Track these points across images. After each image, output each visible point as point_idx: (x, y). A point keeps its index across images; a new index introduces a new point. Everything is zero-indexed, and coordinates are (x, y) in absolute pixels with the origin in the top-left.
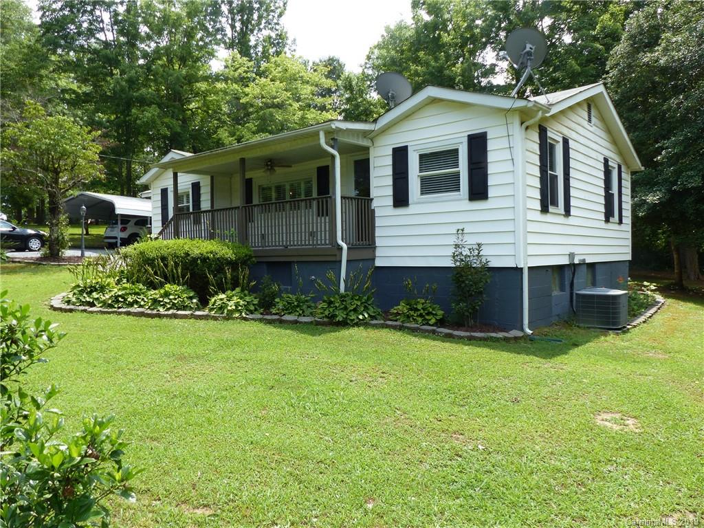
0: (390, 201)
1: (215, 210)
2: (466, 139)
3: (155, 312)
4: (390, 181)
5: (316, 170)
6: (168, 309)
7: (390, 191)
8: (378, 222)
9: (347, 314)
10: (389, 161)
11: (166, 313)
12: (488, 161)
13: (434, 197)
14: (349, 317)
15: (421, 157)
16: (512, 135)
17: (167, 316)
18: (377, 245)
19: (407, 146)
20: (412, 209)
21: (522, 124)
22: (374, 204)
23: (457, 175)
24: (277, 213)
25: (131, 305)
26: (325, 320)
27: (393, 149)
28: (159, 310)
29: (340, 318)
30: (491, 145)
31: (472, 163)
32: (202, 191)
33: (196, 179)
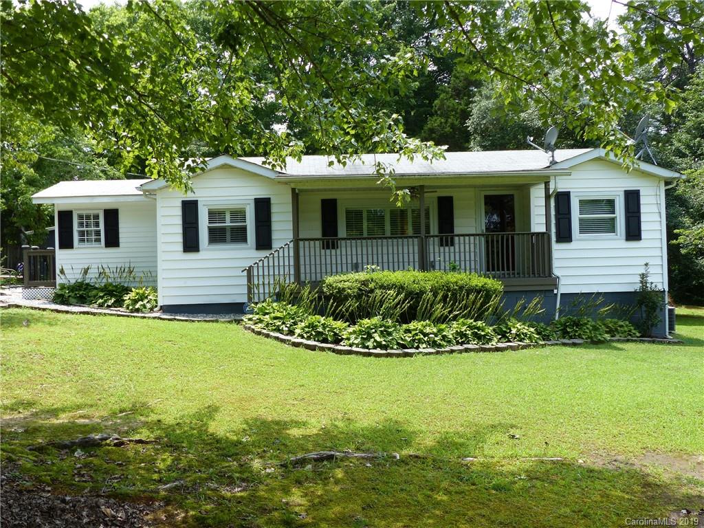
2: (623, 193)
5: (437, 199)
12: (641, 212)
19: (569, 192)
23: (614, 220)
31: (629, 212)
32: (274, 209)
33: (262, 193)
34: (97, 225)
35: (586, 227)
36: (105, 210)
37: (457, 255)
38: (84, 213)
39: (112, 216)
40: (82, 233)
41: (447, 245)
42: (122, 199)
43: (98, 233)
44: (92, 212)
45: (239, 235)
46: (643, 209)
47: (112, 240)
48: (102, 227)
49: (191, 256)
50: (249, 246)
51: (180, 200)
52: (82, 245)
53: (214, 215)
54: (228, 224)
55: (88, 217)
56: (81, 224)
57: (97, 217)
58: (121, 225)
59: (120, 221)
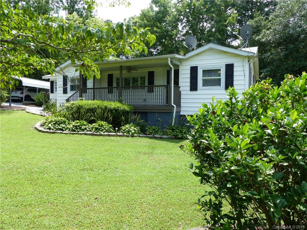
0: (189, 88)
1: (95, 88)
2: (225, 66)
3: (98, 133)
4: (189, 80)
5: (148, 73)
6: (104, 133)
7: (189, 84)
8: (182, 97)
9: (182, 135)
10: (189, 72)
11: (103, 134)
12: (234, 75)
13: (209, 88)
14: (183, 136)
15: (204, 71)
16: (245, 66)
17: (104, 135)
18: (181, 106)
19: (197, 66)
20: (198, 92)
21: (248, 62)
22: (181, 89)
23: (220, 80)
24: (125, 90)
25: (83, 130)
26: (173, 137)
27: (191, 67)
28: (100, 133)
29: (180, 136)
30: (235, 69)
31: (227, 76)
35: (206, 83)
37: (154, 96)
41: (150, 92)
46: (235, 74)
49: (65, 95)
51: (63, 76)
54: (76, 84)
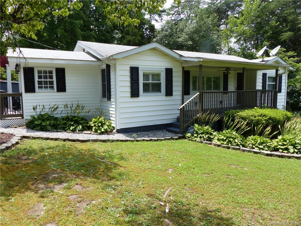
5: (223, 73)
10: (262, 77)
12: (282, 82)
16: (286, 76)
19: (266, 73)
27: (263, 73)
30: (283, 78)
31: (279, 82)
32: (174, 74)
33: (169, 66)
34: (51, 77)
35: (269, 87)
36: (56, 68)
38: (42, 69)
39: (61, 72)
40: (40, 83)
42: (72, 62)
43: (52, 83)
44: (48, 69)
45: (156, 88)
47: (62, 88)
48: (54, 79)
49: (135, 99)
50: (162, 94)
51: (130, 66)
52: (40, 90)
53: (146, 76)
54: (150, 81)
55: (45, 72)
56: (40, 77)
57: (51, 72)
58: (66, 78)
59: (66, 76)
